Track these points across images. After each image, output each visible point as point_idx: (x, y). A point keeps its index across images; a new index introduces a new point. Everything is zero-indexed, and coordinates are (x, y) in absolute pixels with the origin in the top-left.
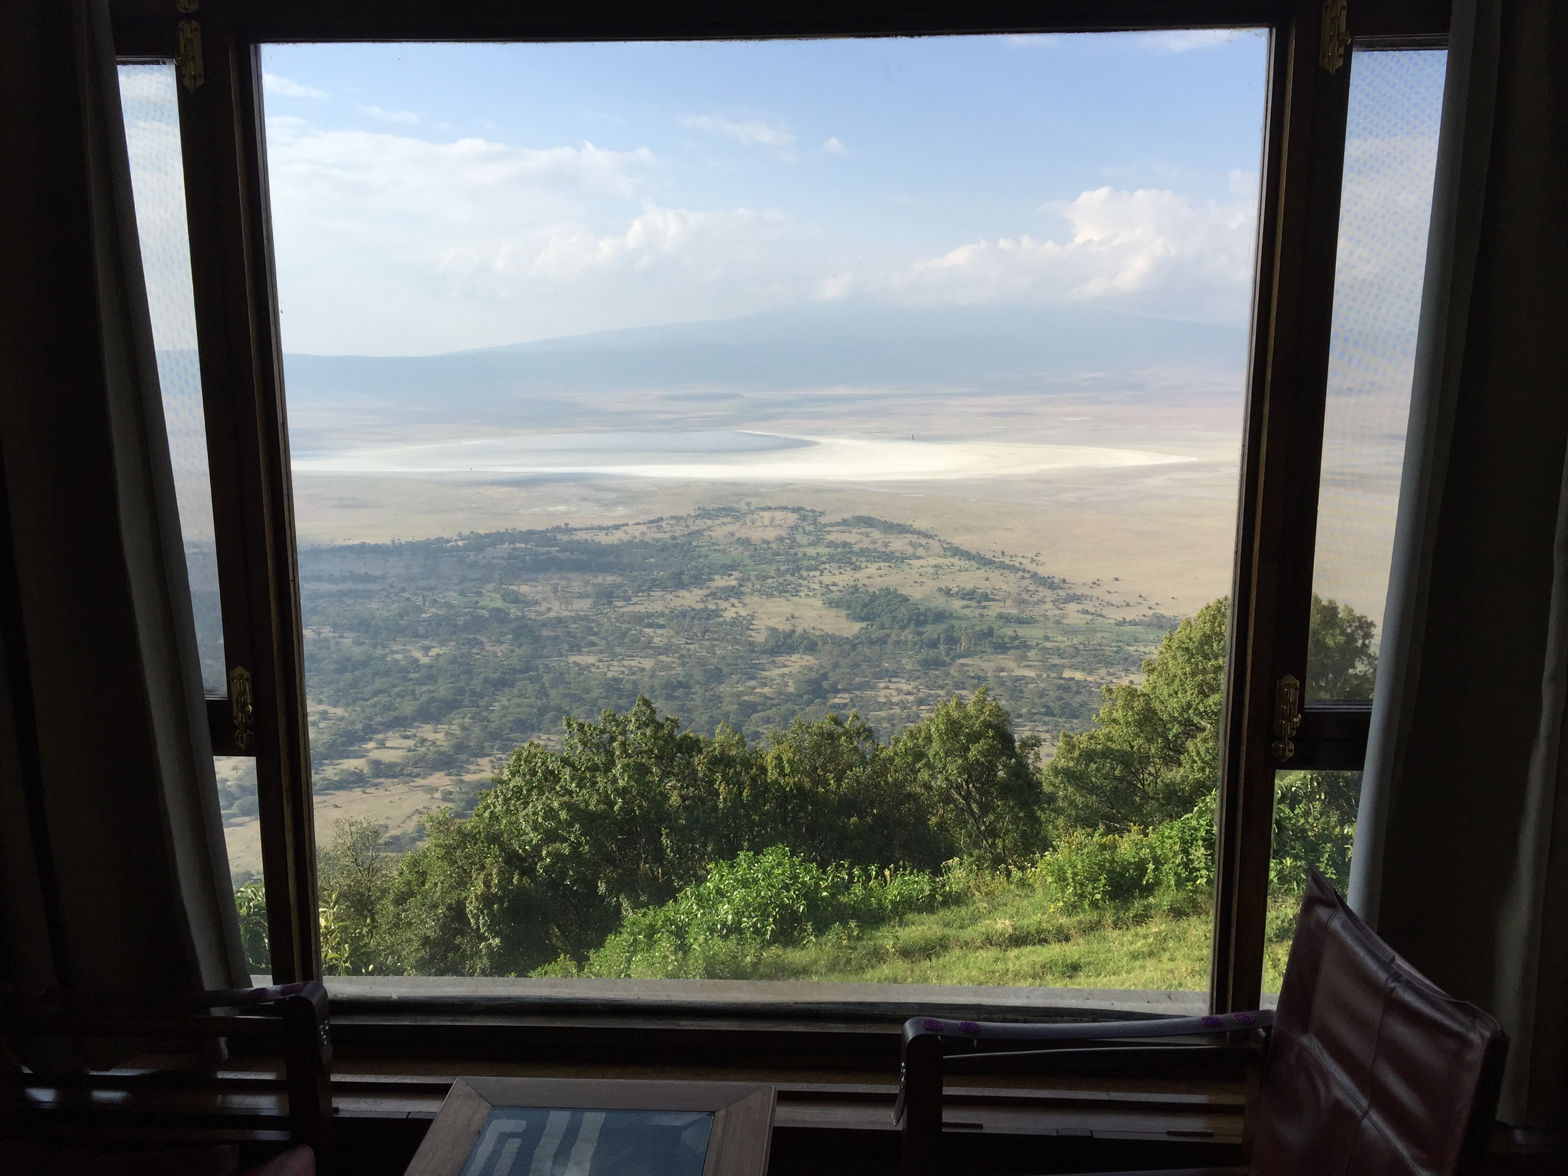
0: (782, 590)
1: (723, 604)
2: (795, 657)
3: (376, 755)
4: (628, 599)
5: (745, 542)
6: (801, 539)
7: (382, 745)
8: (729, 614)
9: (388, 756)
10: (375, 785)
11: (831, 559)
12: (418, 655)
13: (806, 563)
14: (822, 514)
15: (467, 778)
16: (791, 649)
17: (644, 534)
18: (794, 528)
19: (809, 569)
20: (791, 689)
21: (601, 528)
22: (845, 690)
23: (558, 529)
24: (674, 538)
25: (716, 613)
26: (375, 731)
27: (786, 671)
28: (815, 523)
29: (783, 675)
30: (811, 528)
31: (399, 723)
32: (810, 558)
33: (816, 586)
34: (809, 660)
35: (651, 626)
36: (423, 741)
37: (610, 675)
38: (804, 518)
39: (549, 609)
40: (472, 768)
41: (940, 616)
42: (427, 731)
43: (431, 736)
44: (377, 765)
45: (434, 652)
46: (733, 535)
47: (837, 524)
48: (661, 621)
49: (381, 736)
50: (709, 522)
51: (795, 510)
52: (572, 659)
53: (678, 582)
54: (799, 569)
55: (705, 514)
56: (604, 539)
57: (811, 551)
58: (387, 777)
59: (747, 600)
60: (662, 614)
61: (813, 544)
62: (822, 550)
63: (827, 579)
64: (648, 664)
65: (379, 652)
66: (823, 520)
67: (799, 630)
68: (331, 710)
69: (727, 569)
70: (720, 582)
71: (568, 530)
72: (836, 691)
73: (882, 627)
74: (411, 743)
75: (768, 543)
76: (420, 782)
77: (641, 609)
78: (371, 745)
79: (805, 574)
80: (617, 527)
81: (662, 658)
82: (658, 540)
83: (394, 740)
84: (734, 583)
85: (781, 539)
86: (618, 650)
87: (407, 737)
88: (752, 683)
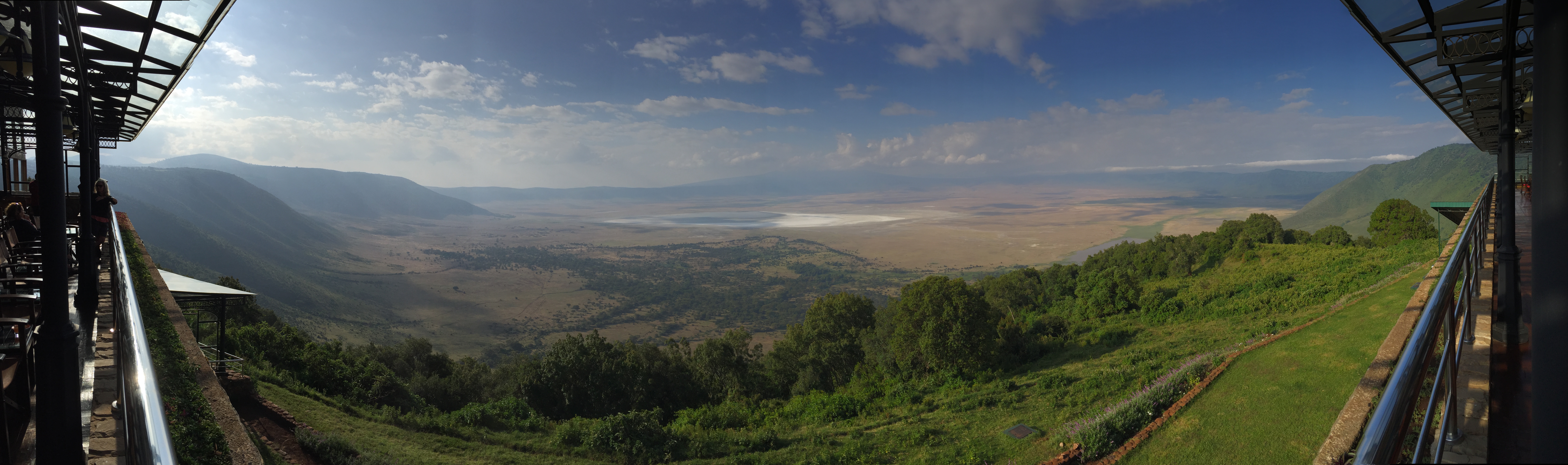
0: (774, 264)
1: (754, 269)
2: (777, 286)
3: (638, 313)
4: (722, 267)
5: (762, 248)
6: (780, 247)
7: (640, 310)
8: (756, 272)
9: (642, 314)
10: (637, 323)
11: (790, 253)
12: (653, 282)
13: (781, 255)
14: (787, 238)
15: (667, 323)
16: (776, 283)
17: (728, 245)
18: (778, 243)
19: (782, 256)
20: (776, 297)
21: (714, 243)
22: (794, 297)
23: (700, 243)
24: (738, 247)
25: (752, 271)
26: (638, 306)
27: (774, 290)
28: (784, 241)
29: (773, 292)
30: (783, 243)
31: (646, 303)
32: (783, 253)
33: (785, 262)
34: (782, 287)
35: (729, 275)
36: (653, 310)
37: (715, 291)
38: (781, 240)
39: (696, 269)
40: (668, 320)
41: (826, 271)
42: (654, 306)
43: (655, 308)
44: (638, 316)
45: (658, 281)
46: (758, 246)
47: (792, 242)
48: (733, 274)
49: (640, 307)
50: (750, 242)
51: (777, 237)
52: (703, 286)
53: (739, 261)
54: (779, 256)
55: (748, 239)
56: (715, 246)
57: (783, 251)
58: (641, 320)
59: (762, 267)
60: (733, 272)
61: (784, 248)
62: (787, 250)
63: (788, 260)
64: (728, 288)
65: (641, 280)
66: (787, 240)
67: (779, 277)
68: (626, 297)
69: (755, 257)
70: (753, 261)
71: (703, 243)
72: (791, 297)
73: (807, 276)
74: (649, 310)
75: (769, 248)
76: (651, 322)
77: (726, 270)
78: (637, 310)
79: (781, 258)
80: (719, 243)
81: (733, 286)
82: (733, 248)
83: (644, 308)
84: (758, 262)
85: (773, 247)
86: (718, 283)
87: (648, 308)
88: (763, 295)
